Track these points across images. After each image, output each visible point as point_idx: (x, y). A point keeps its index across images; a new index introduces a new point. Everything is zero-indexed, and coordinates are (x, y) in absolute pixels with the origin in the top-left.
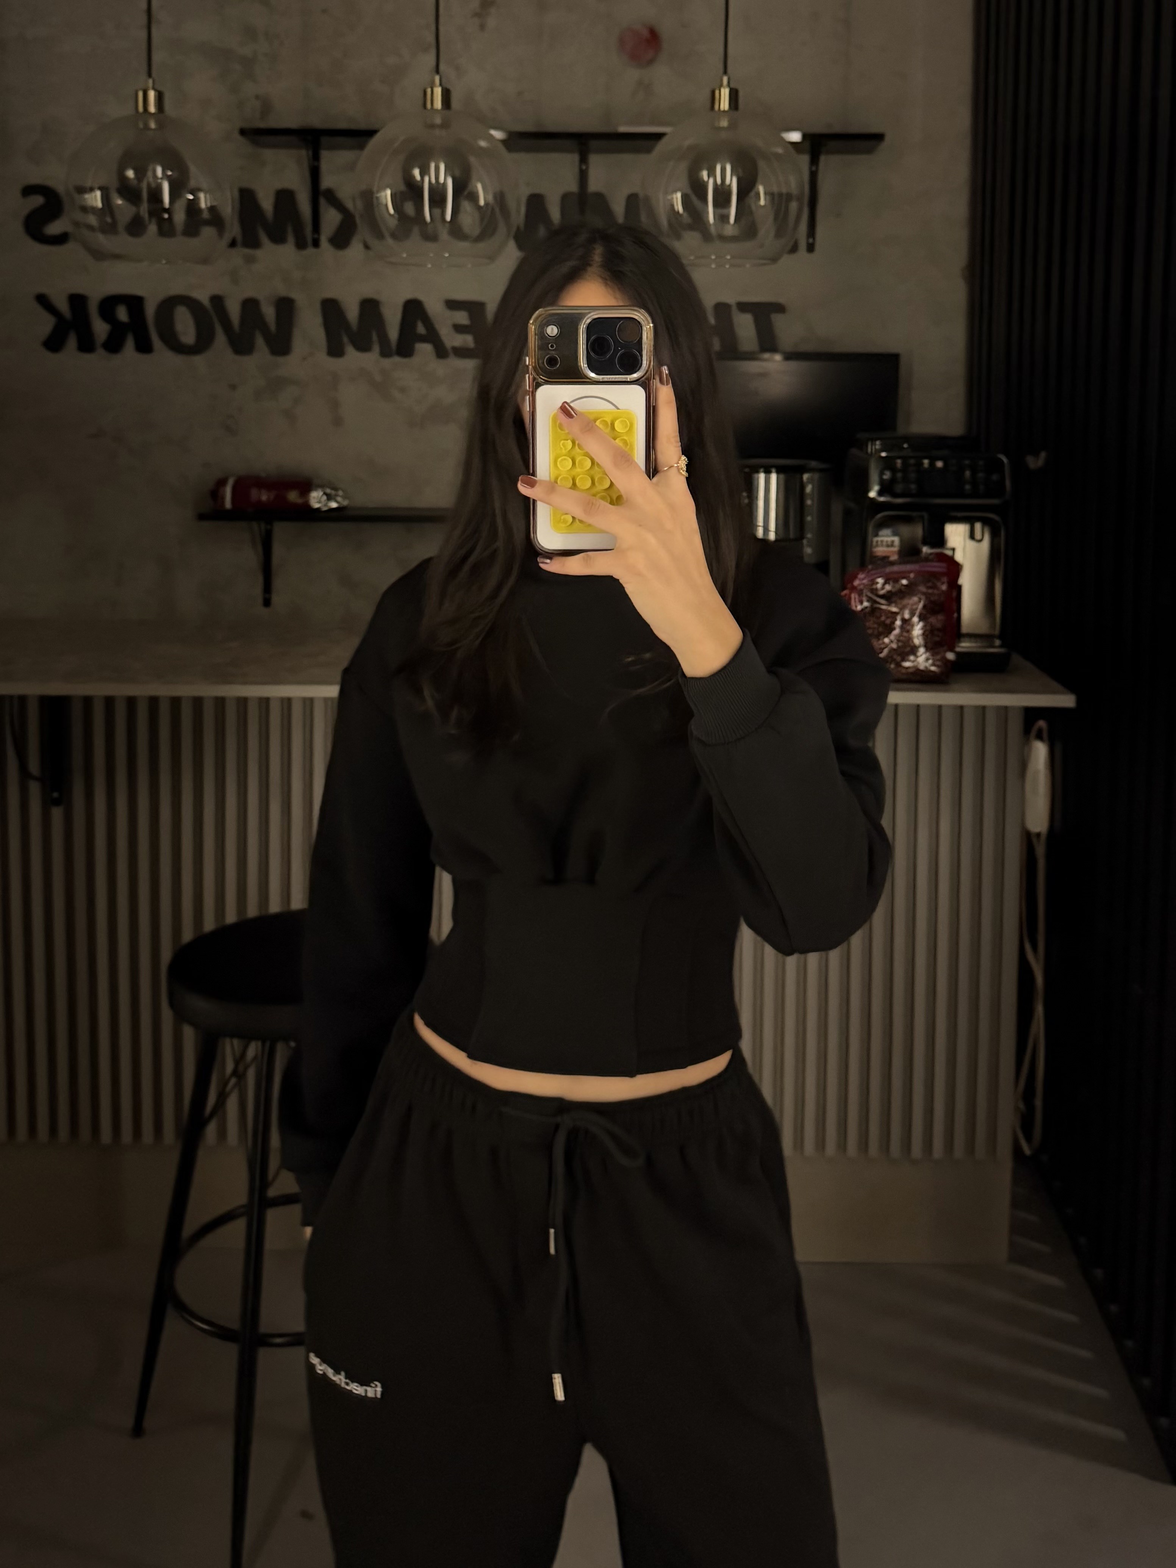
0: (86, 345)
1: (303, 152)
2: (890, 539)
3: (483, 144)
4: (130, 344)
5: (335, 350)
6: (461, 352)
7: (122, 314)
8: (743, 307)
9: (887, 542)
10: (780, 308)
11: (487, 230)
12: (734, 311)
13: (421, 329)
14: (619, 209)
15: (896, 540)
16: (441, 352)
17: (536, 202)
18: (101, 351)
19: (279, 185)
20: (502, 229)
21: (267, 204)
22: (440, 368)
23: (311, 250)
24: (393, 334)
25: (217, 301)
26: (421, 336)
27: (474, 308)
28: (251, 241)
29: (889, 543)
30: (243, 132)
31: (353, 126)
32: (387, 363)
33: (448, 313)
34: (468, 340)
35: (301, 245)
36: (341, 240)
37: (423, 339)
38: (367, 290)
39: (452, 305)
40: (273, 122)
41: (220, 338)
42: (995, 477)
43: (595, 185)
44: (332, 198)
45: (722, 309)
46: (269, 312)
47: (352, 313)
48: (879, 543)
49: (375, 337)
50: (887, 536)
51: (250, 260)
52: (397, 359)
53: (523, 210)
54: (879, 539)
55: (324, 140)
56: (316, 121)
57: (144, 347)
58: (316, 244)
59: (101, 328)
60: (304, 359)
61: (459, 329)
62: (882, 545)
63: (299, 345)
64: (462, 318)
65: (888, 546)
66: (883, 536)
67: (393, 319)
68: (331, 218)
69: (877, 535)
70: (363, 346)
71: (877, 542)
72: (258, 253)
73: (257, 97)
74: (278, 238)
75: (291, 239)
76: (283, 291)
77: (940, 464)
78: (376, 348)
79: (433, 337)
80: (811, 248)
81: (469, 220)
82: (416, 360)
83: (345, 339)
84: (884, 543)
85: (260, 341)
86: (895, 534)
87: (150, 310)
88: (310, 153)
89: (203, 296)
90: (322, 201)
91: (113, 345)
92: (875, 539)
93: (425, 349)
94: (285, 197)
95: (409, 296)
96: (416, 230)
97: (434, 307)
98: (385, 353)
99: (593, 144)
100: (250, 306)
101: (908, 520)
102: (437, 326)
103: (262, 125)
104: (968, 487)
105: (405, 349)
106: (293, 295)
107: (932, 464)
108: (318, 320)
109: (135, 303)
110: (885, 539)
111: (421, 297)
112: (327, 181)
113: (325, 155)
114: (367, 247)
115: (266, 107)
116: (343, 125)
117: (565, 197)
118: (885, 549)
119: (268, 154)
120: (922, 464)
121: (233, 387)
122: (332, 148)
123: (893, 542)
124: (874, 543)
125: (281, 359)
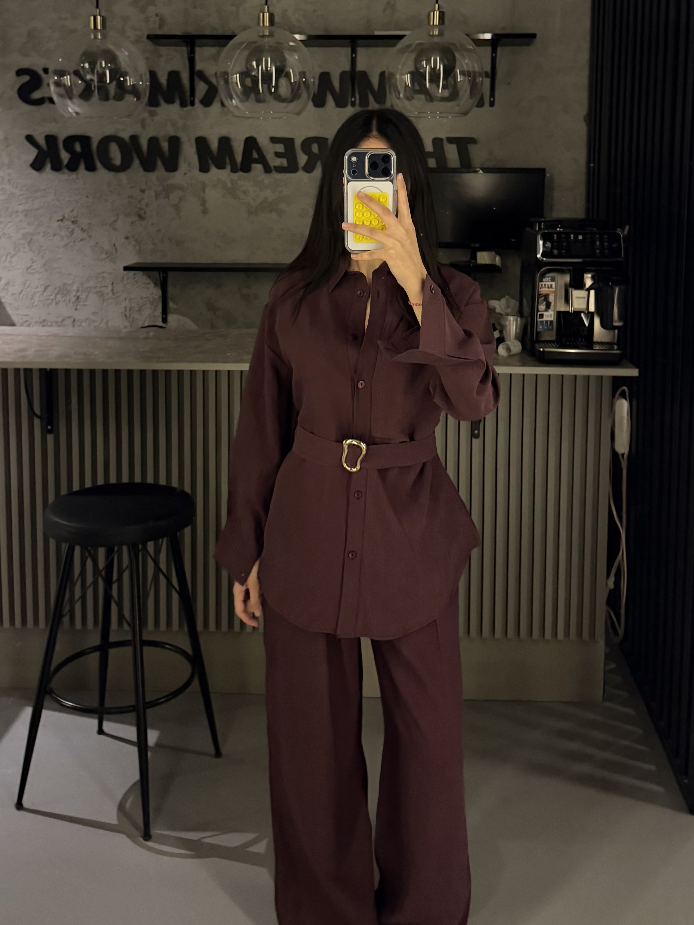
0: (57, 167)
1: (184, 49)
2: (550, 283)
3: (292, 44)
4: (82, 166)
5: (204, 168)
6: (280, 170)
7: (78, 147)
8: (451, 140)
9: (548, 285)
10: (473, 141)
11: (295, 95)
12: (445, 142)
13: (255, 155)
14: (375, 81)
15: (553, 284)
16: (268, 170)
17: (325, 77)
18: (66, 171)
19: (170, 69)
20: (304, 95)
21: (163, 80)
22: (267, 179)
23: (189, 108)
24: (239, 158)
25: (134, 138)
26: (256, 159)
27: (288, 142)
28: (153, 102)
29: (550, 286)
30: (149, 37)
31: (215, 33)
32: (235, 176)
33: (271, 145)
34: (283, 162)
35: (183, 105)
36: (207, 102)
37: (257, 161)
38: (224, 132)
39: (274, 140)
40: (165, 31)
41: (136, 162)
42: (614, 245)
43: (360, 67)
44: (202, 76)
45: (437, 142)
46: (165, 145)
47: (214, 145)
48: (543, 286)
49: (228, 161)
50: (548, 282)
51: (152, 114)
52: (241, 173)
53: (317, 82)
54: (543, 283)
55: (197, 41)
56: (192, 30)
57: (91, 168)
58: (192, 104)
59: (65, 156)
60: (185, 174)
61: (278, 155)
62: (545, 287)
63: (183, 167)
64: (280, 148)
65: (548, 288)
66: (545, 282)
67: (238, 148)
68: (201, 88)
69: (542, 281)
70: (221, 166)
71: (542, 285)
72: (158, 110)
73: (157, 15)
74: (170, 101)
75: (178, 102)
76: (172, 133)
77: (580, 237)
78: (229, 167)
79: (262, 160)
80: (492, 104)
81: (284, 90)
82: (252, 174)
83: (210, 162)
84: (546, 286)
85: (159, 163)
86: (553, 280)
87: (94, 145)
88: (189, 48)
89: (125, 135)
90: (196, 78)
91: (72, 167)
92: (541, 283)
93: (258, 168)
94: (174, 76)
95: (248, 135)
96: (252, 96)
97: (263, 141)
98: (234, 170)
99: (359, 42)
100: (153, 141)
101: (561, 272)
102: (265, 153)
103: (159, 32)
104: (598, 251)
105: (246, 167)
106: (179, 135)
107: (576, 237)
108: (194, 150)
109: (85, 140)
110: (547, 283)
111: (255, 135)
112: (199, 66)
113: (198, 50)
114: (223, 105)
115: (162, 22)
116: (208, 32)
117: (343, 74)
118: (547, 289)
119: (163, 50)
120: (570, 237)
121: (143, 191)
122: (202, 46)
123: (551, 285)
124: (540, 286)
125: (172, 174)
